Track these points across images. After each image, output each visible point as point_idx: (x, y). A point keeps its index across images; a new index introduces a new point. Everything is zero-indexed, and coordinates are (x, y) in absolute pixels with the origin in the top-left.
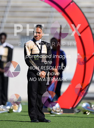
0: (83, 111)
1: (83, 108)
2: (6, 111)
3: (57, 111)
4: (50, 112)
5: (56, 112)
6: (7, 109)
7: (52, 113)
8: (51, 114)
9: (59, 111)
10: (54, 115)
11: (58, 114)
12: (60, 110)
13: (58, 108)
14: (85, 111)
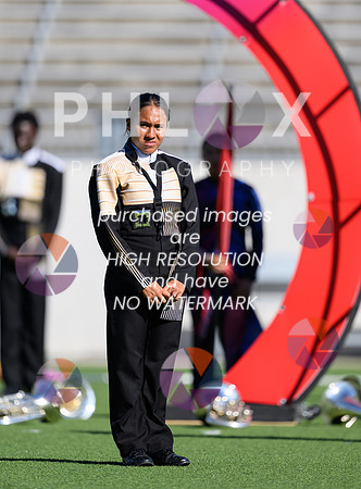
0: (329, 413)
1: (330, 401)
2: (34, 416)
3: (229, 413)
4: (203, 418)
5: (224, 417)
6: (38, 408)
7: (208, 421)
8: (207, 425)
9: (236, 414)
10: (217, 432)
11: (234, 425)
12: (240, 409)
13: (232, 403)
14: (337, 414)
